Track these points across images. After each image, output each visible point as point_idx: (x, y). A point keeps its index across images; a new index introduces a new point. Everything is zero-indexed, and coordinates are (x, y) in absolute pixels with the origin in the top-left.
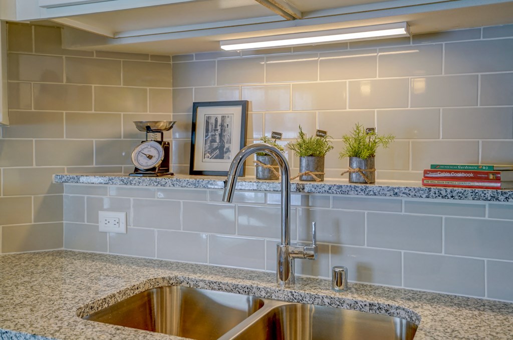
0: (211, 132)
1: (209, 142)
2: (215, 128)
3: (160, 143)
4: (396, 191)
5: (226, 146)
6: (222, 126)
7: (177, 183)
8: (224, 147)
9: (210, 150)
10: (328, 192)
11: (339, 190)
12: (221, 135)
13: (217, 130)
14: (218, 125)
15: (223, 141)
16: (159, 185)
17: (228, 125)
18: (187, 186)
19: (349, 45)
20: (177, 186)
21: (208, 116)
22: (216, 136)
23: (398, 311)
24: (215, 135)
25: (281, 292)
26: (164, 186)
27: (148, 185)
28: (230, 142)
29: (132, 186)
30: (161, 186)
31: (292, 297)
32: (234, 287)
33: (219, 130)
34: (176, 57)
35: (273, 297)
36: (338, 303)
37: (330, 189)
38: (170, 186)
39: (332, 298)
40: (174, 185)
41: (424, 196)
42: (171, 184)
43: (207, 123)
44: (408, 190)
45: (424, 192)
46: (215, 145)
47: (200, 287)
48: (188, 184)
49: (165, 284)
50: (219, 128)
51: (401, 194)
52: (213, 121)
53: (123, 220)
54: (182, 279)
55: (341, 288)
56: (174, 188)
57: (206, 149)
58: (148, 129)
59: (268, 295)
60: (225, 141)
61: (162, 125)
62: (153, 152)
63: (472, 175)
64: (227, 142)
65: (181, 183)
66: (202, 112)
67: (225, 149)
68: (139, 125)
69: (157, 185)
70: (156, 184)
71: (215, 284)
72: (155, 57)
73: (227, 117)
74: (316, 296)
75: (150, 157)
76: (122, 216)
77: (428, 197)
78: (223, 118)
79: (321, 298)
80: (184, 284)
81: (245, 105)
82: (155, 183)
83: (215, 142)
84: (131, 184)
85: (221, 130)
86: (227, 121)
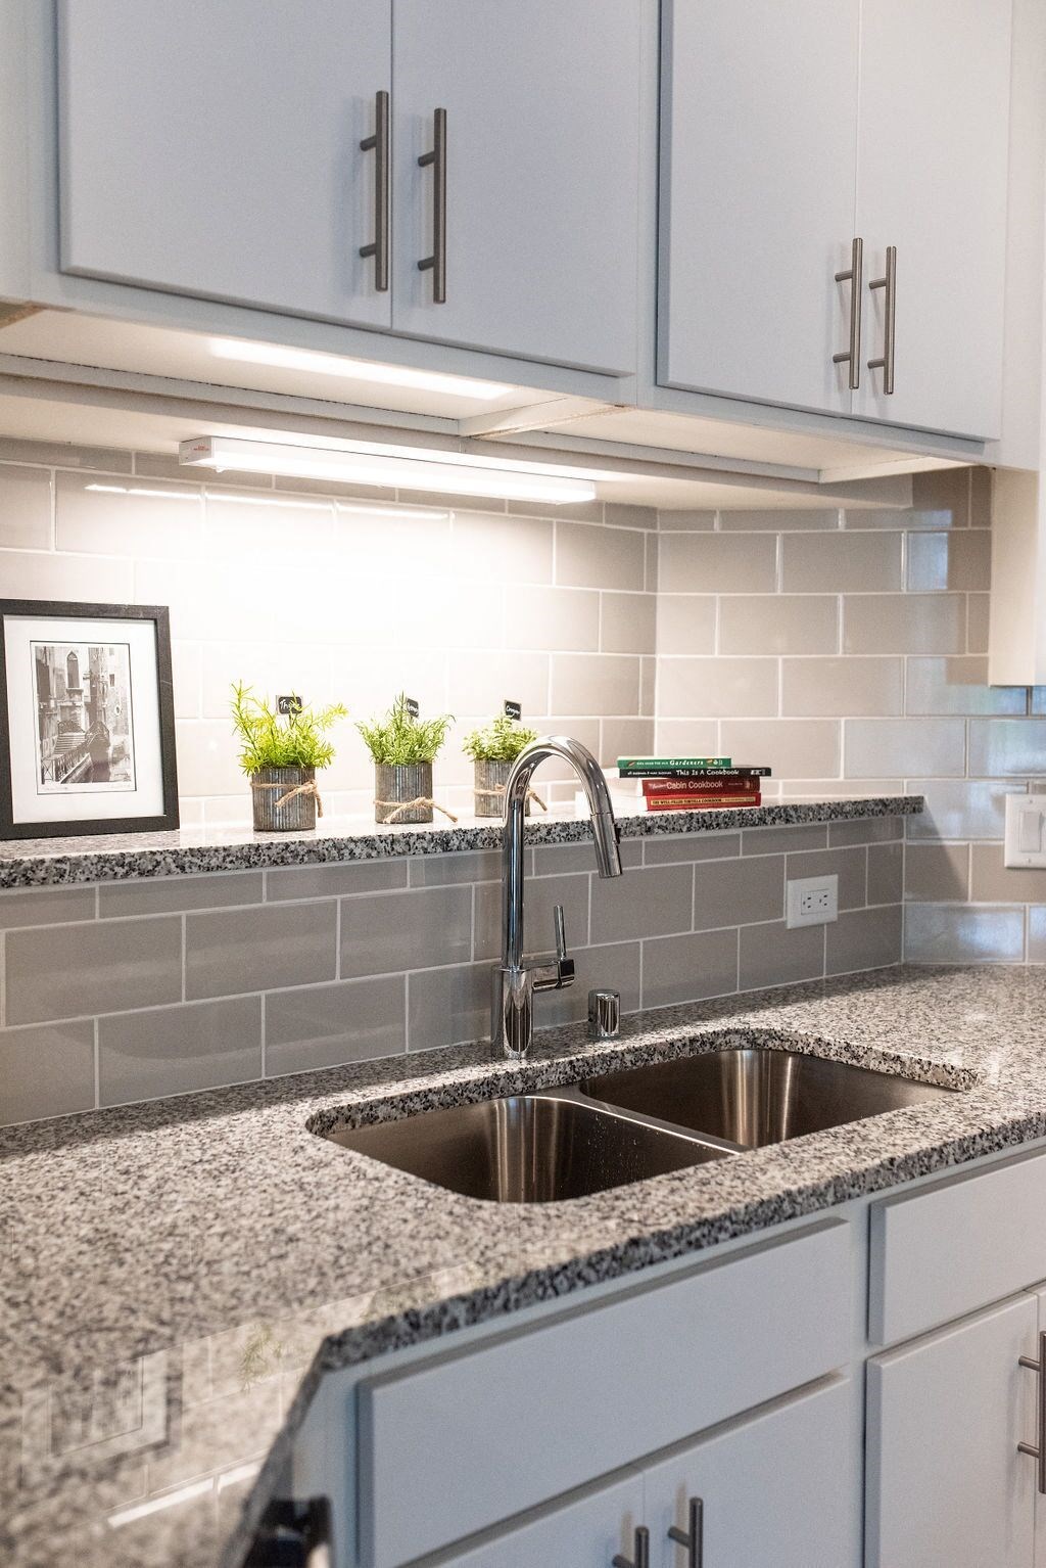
0: (61, 697)
1: (53, 729)
2: (71, 685)
4: (649, 823)
5: (115, 740)
6: (93, 678)
7: (195, 860)
8: (107, 744)
9: (59, 756)
10: (546, 840)
11: (564, 834)
12: (93, 708)
13: (80, 692)
14: (81, 676)
15: (103, 727)
16: (134, 874)
17: (112, 677)
18: (223, 865)
19: (397, 497)
20: (195, 869)
21: (42, 645)
22: (77, 711)
23: (728, 1038)
24: (74, 707)
25: (553, 1069)
26: (151, 873)
27: (92, 876)
28: (123, 728)
29: (35, 889)
30: (141, 874)
31: (572, 1073)
32: (460, 1092)
33: (87, 692)
35: (539, 1086)
36: (646, 1056)
37: (549, 833)
38: (169, 872)
39: (637, 1050)
40: (183, 869)
41: (685, 829)
42: (173, 866)
43: (43, 670)
44: (664, 820)
45: (685, 822)
46: (77, 738)
47: (381, 1118)
48: (228, 860)
50: (84, 685)
51: (656, 830)
54: (334, 1114)
55: (616, 1031)
56: (183, 877)
57: (47, 753)
59: (530, 1083)
60: (110, 727)
63: (720, 784)
64: (115, 729)
65: (206, 860)
67: (110, 751)
69: (126, 875)
70: (120, 871)
71: (415, 1100)
73: (107, 652)
74: (613, 1055)
77: (689, 830)
78: (95, 656)
79: (620, 1055)
82: (117, 869)
83: (74, 727)
84: (28, 882)
85: (93, 691)
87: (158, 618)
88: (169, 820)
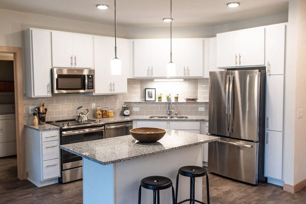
5: (152, 96)
9: (149, 97)
12: (151, 94)
20: (156, 103)
21: (148, 91)
34: (141, 80)
78: (151, 91)
87: (155, 89)
88: (155, 101)
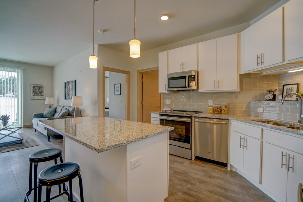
3: (272, 94)
34: (279, 75)
49: (270, 121)
52: (289, 89)
53: (263, 110)
58: (269, 91)
61: (273, 90)
62: (271, 96)
66: (285, 87)
68: (267, 90)
72: (273, 75)
75: (270, 97)
76: (262, 109)
80: (274, 121)
81: (298, 85)
86: (293, 88)
